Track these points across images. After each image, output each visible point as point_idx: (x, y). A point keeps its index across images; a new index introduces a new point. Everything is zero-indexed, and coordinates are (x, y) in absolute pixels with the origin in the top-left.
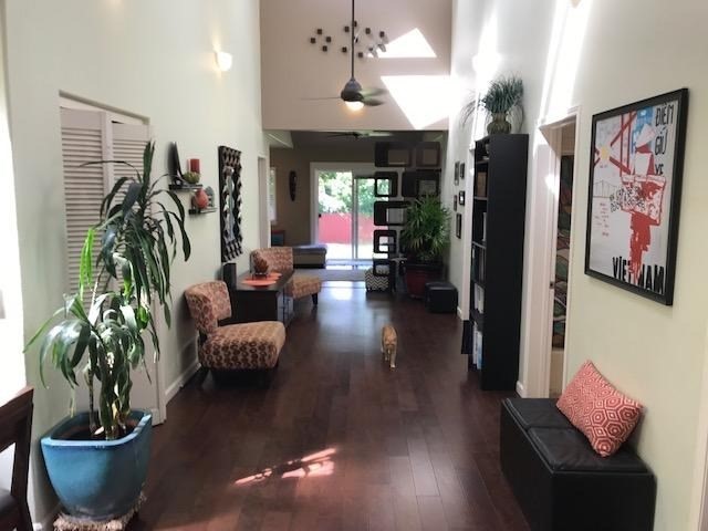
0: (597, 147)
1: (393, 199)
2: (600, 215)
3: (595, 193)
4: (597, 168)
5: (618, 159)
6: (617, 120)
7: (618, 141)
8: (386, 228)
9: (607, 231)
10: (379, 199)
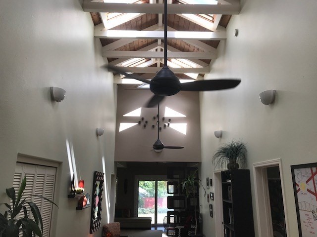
0: (297, 182)
1: (176, 195)
2: (307, 221)
3: (300, 208)
4: (298, 194)
5: (313, 190)
6: (309, 170)
7: (311, 181)
8: (173, 210)
9: (313, 231)
10: (170, 195)
